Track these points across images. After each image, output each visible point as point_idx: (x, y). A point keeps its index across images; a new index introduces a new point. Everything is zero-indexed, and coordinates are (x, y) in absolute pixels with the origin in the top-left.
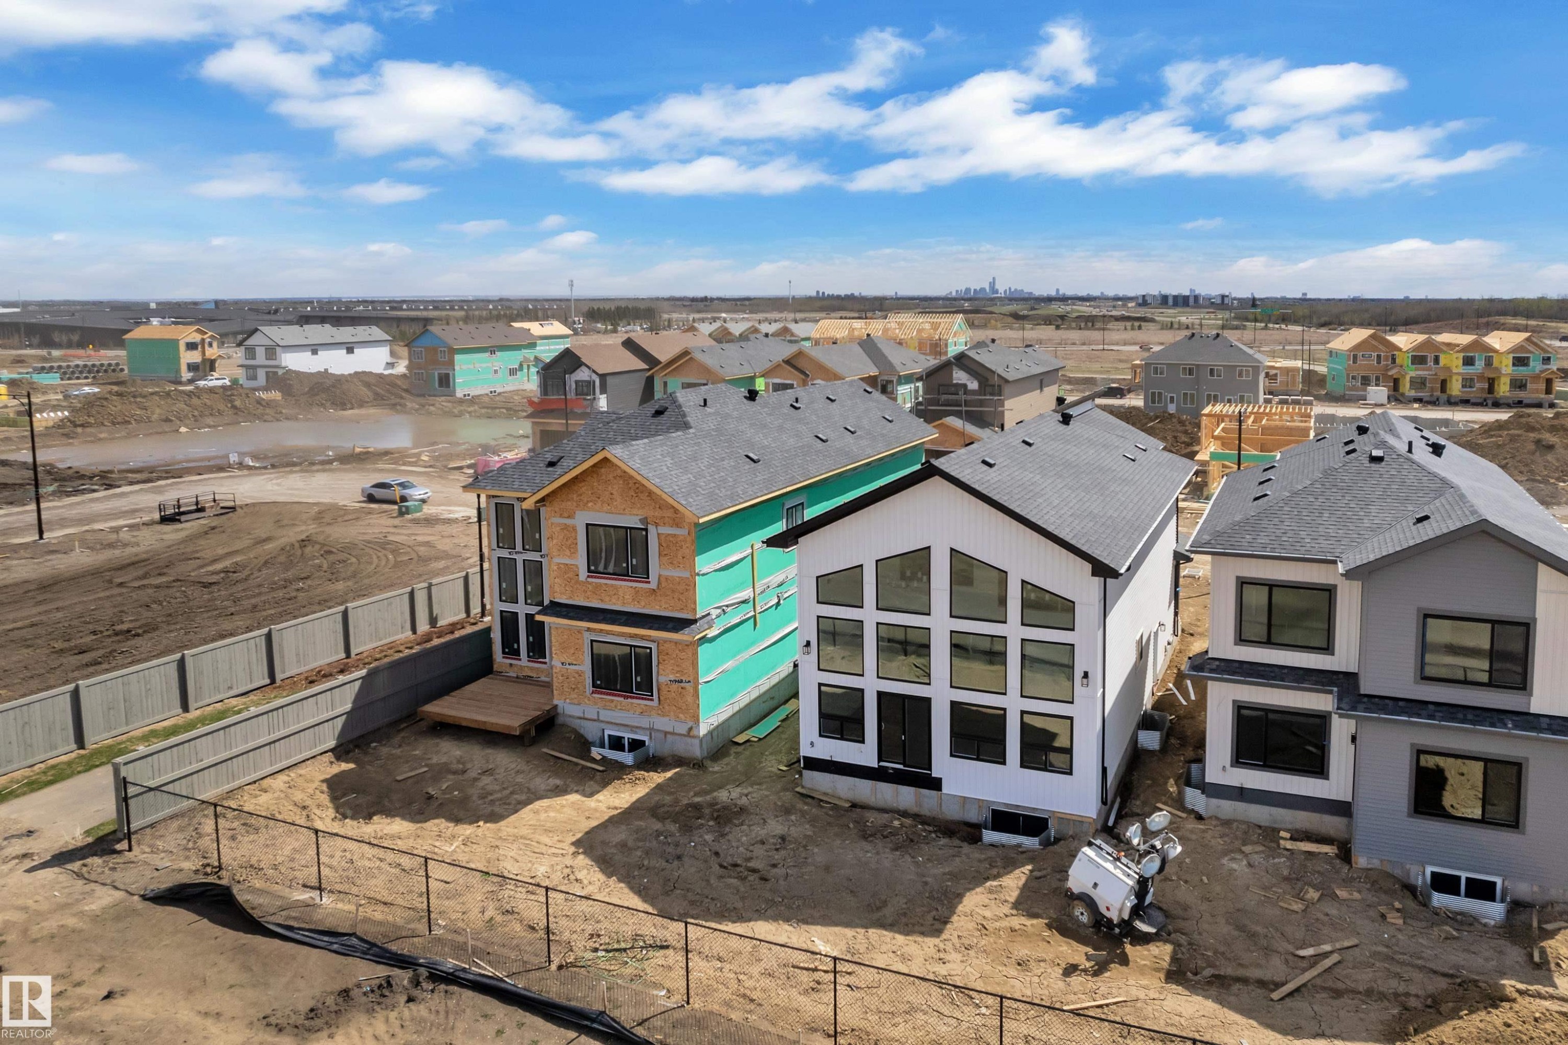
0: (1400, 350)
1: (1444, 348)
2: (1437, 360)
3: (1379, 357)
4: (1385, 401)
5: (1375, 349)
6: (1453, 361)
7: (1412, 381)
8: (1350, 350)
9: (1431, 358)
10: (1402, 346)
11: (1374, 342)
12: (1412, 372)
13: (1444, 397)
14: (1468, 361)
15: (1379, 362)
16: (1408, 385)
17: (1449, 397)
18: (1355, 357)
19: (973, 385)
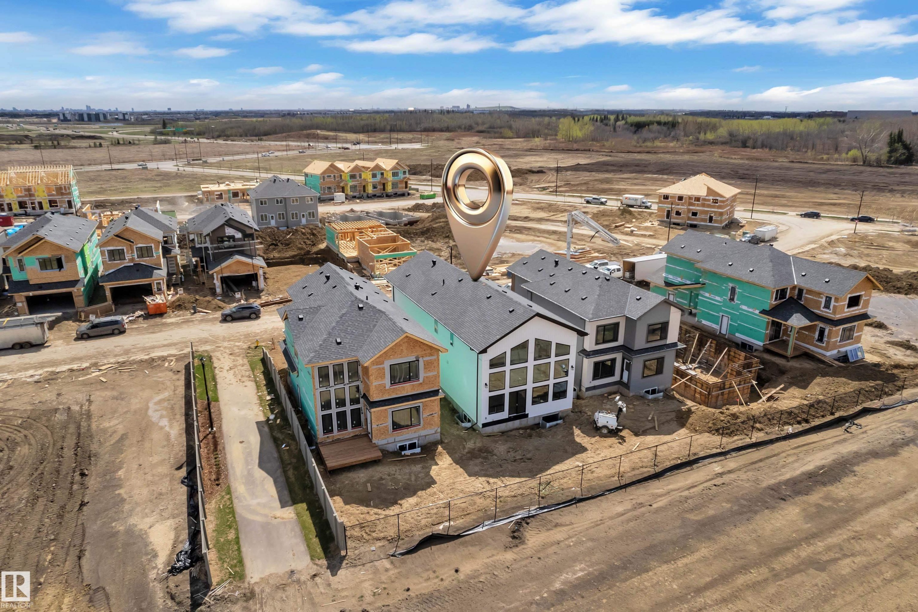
0: (343, 172)
1: (363, 169)
2: (360, 177)
3: (334, 176)
4: (344, 199)
5: (332, 172)
6: (367, 176)
7: (351, 187)
8: (322, 174)
9: (357, 174)
10: (343, 169)
11: (331, 169)
12: (351, 183)
13: (365, 195)
14: (374, 176)
15: (335, 179)
16: (349, 190)
17: (368, 194)
18: (324, 177)
19: (239, 235)
